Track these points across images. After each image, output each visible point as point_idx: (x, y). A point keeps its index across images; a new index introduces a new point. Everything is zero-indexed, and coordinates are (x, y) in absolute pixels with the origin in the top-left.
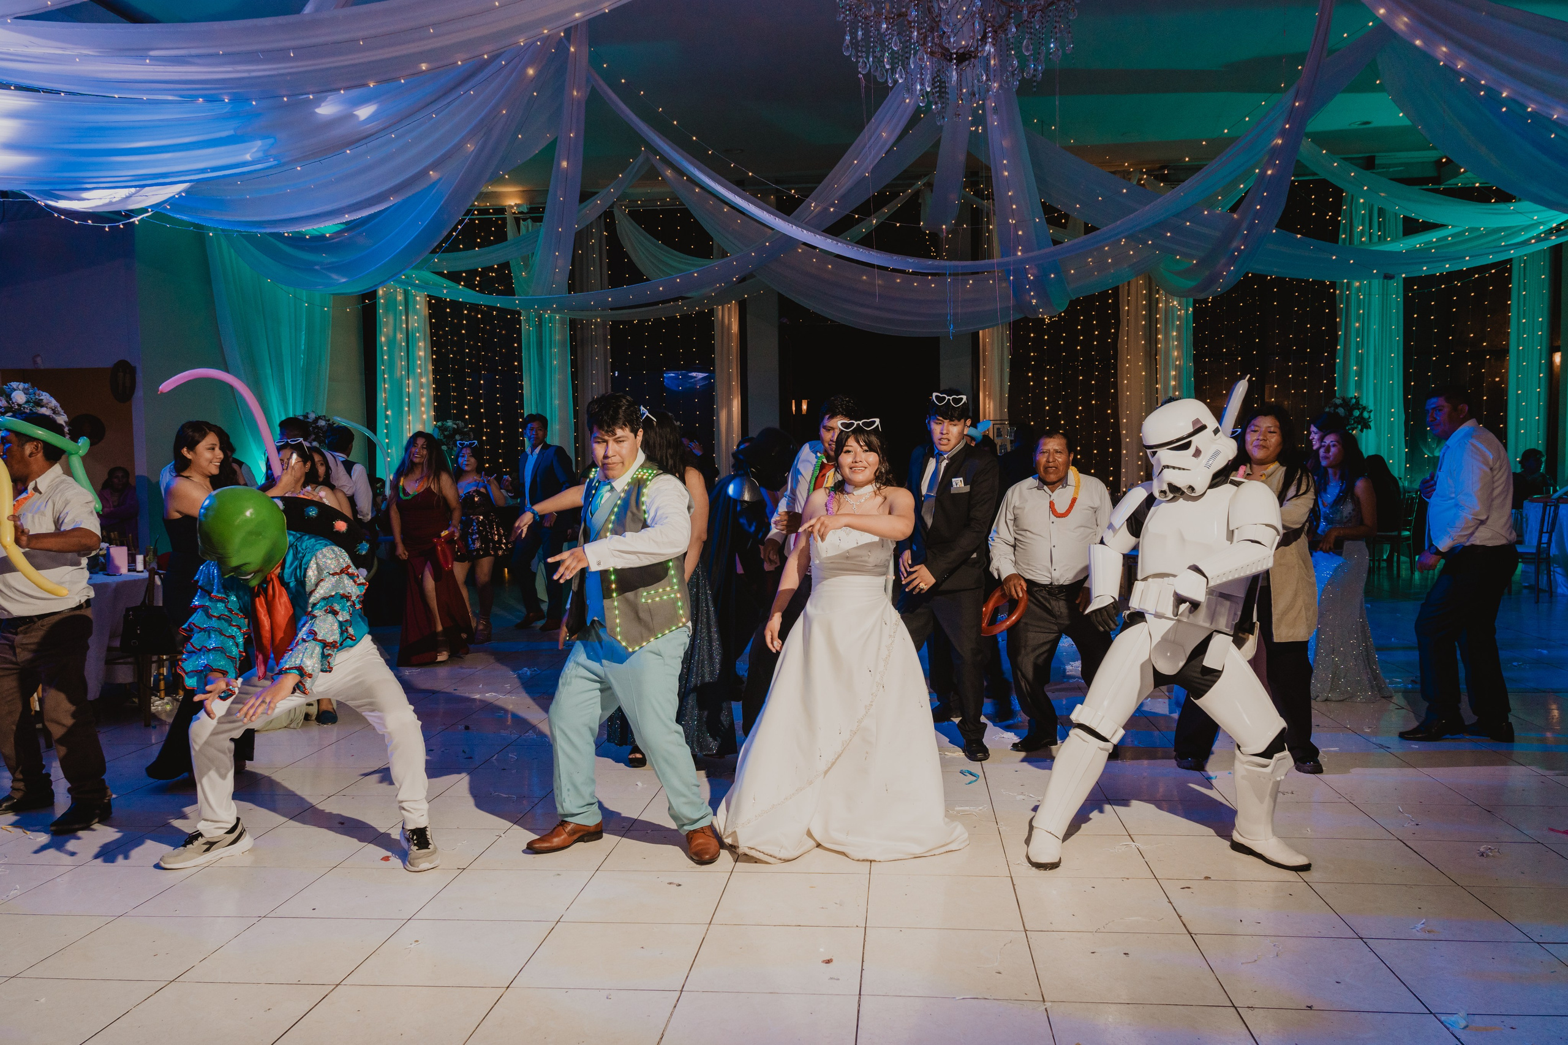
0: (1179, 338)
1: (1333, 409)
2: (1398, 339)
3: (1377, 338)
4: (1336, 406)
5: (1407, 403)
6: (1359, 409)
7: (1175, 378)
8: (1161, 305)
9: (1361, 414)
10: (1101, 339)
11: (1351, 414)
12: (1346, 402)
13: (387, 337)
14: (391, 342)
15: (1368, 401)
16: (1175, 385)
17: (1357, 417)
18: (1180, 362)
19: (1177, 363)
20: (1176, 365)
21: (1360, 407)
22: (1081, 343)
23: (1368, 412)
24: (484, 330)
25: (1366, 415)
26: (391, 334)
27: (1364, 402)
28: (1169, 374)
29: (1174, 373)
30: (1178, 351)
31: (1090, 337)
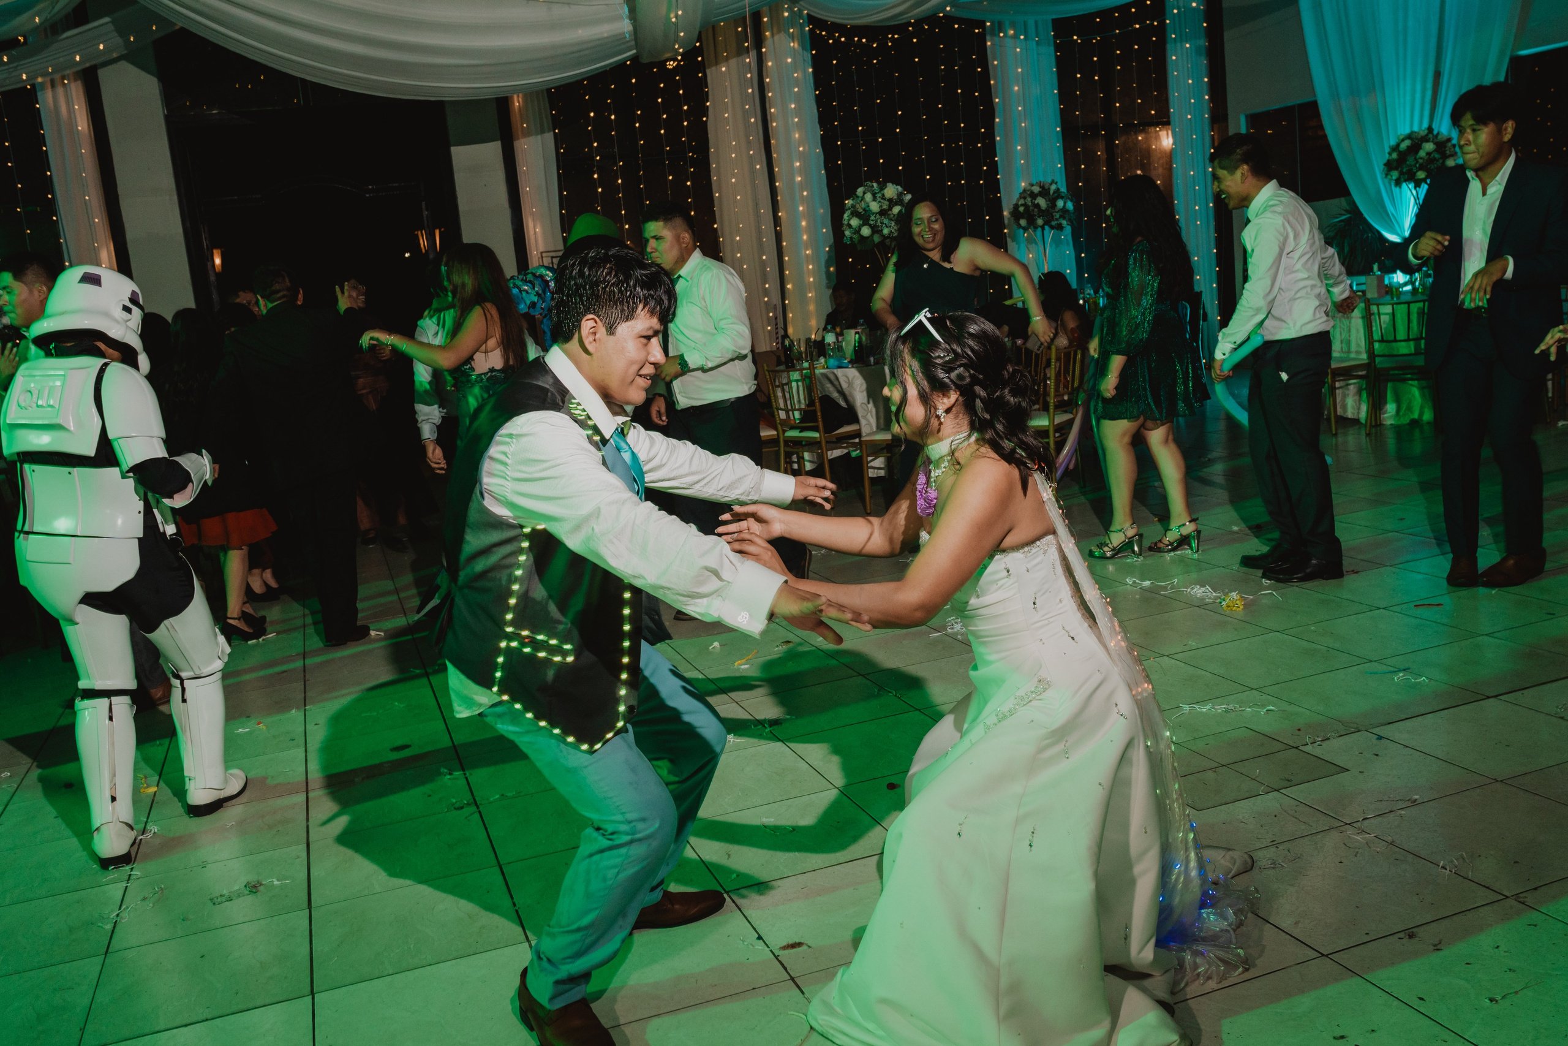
0: (798, 112)
7: (800, 171)
16: (801, 180)
18: (804, 148)
19: (801, 149)
20: (800, 153)
22: (666, 124)
28: (792, 166)
29: (798, 164)
30: (799, 135)
31: (676, 116)
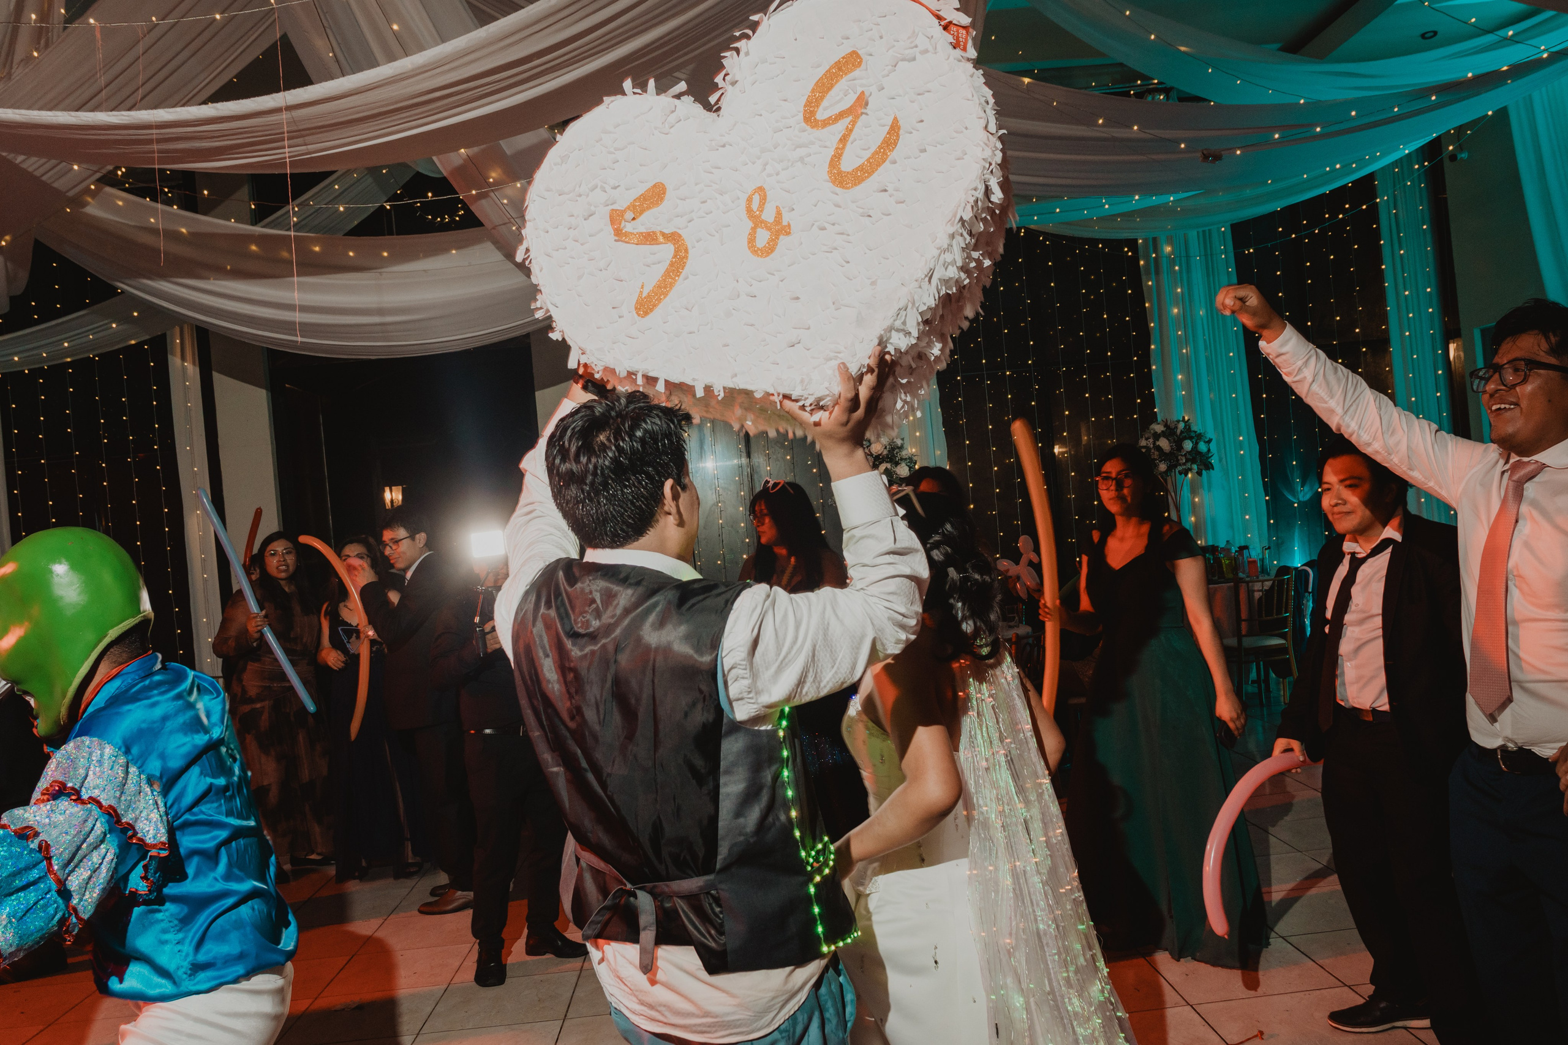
1: (1151, 440)
3: (1206, 327)
4: (1157, 436)
5: (1259, 427)
6: (1191, 438)
9: (1196, 446)
11: (1180, 447)
12: (1170, 431)
15: (1205, 424)
17: (1190, 453)
21: (1193, 434)
23: (1205, 442)
25: (1202, 447)
27: (1197, 427)
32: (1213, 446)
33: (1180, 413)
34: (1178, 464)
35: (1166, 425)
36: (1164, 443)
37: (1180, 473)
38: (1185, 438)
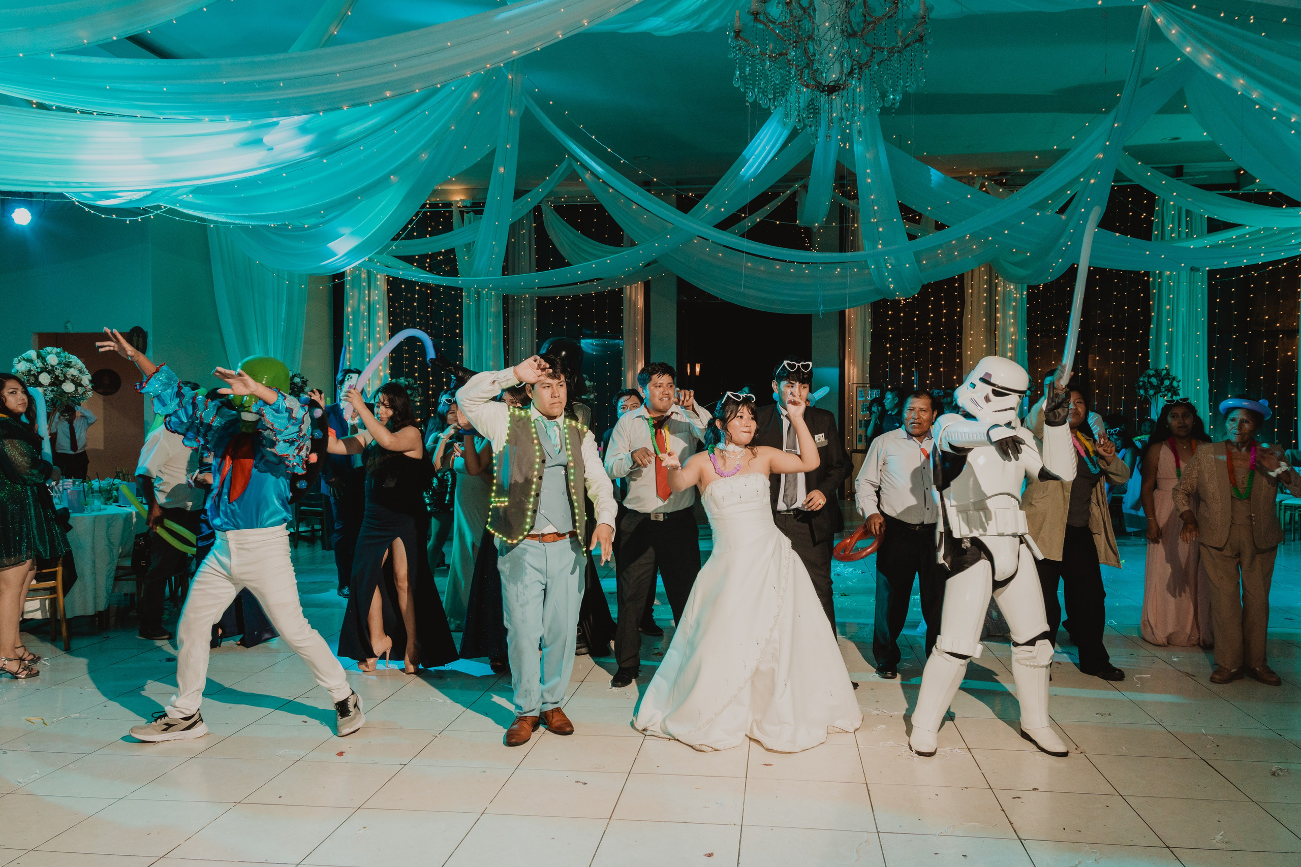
0: (1014, 317)
1: (1146, 378)
2: (1203, 319)
3: (1185, 318)
4: (1150, 376)
5: (1211, 374)
6: (1169, 379)
7: (1012, 350)
8: (999, 289)
9: (1171, 383)
10: (949, 316)
11: (1162, 383)
12: (1157, 374)
13: (353, 308)
14: (356, 312)
15: (1177, 372)
17: (1167, 386)
18: (1016, 337)
19: (1013, 337)
20: (1012, 339)
21: (1170, 377)
22: (932, 320)
23: (1177, 381)
24: (432, 303)
25: (1175, 384)
26: (356, 304)
27: (1173, 373)
28: (1006, 347)
29: (1011, 346)
30: (1014, 328)
31: (939, 315)
32: (1181, 384)
33: (1164, 365)
34: (1160, 391)
35: (1156, 371)
36: (1154, 380)
37: (1161, 396)
38: (1166, 379)
